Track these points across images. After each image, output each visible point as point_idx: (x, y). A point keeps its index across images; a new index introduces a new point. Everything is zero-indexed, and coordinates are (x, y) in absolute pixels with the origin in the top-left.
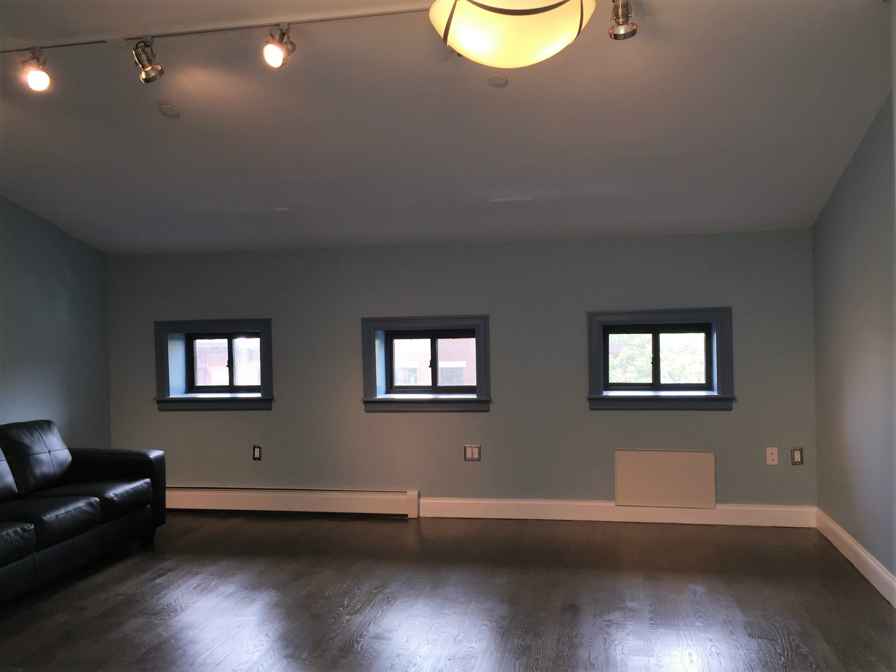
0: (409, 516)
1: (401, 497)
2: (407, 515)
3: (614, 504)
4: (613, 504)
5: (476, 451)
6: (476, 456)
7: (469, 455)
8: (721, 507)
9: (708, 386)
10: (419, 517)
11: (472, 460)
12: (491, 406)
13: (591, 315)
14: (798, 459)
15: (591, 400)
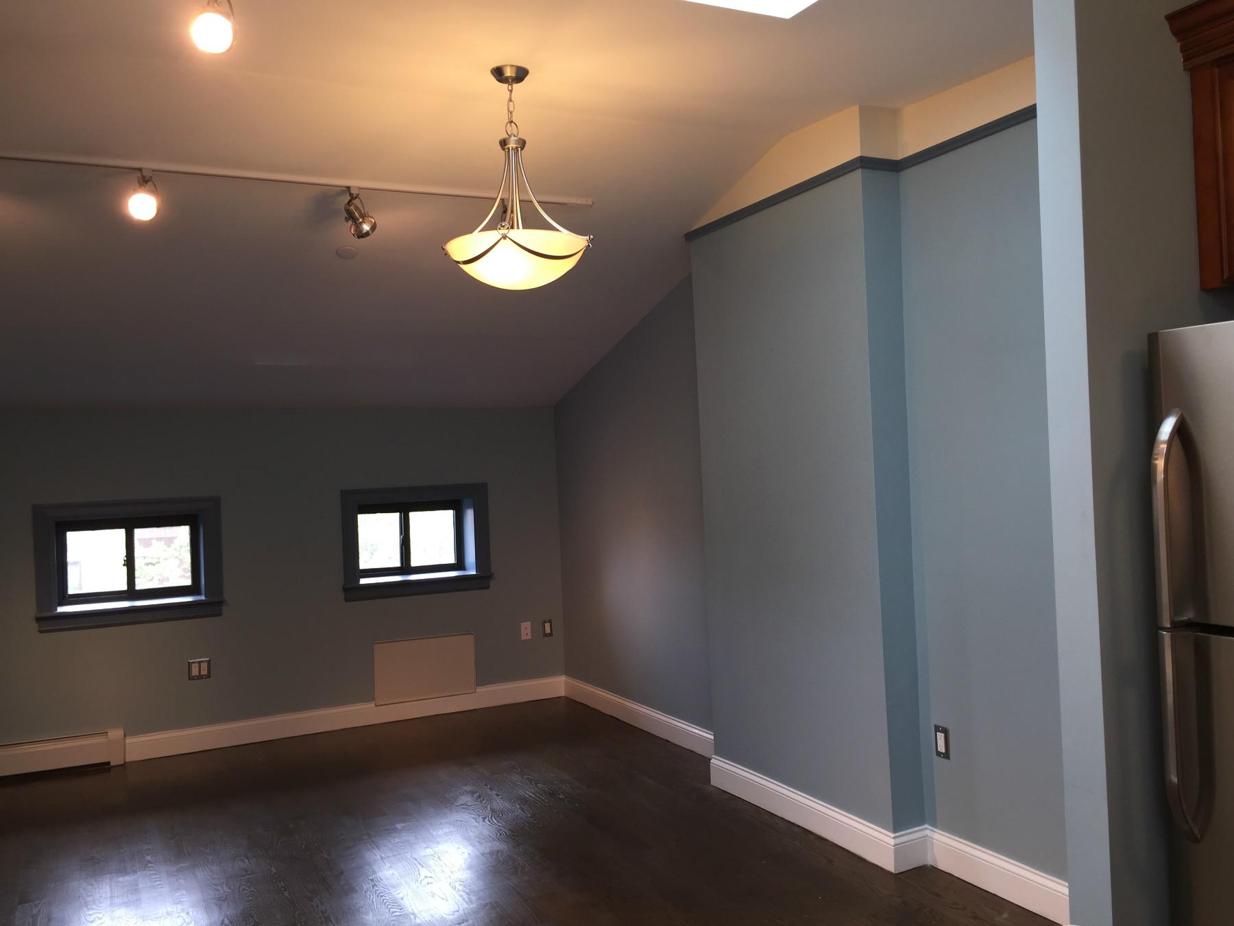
0: (112, 764)
1: (100, 740)
2: (108, 763)
3: (374, 705)
4: (372, 705)
5: (204, 666)
6: (204, 672)
7: (195, 672)
8: (480, 690)
10: (125, 762)
11: (200, 677)
12: (224, 608)
13: (346, 495)
14: (548, 630)
15: (346, 590)
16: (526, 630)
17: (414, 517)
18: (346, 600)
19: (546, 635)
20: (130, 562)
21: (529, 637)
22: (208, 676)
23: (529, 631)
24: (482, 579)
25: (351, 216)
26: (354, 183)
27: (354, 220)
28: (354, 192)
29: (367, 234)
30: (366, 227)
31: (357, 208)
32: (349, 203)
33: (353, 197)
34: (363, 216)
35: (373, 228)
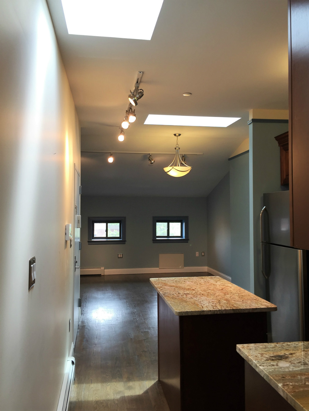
1: (99, 269)
2: (101, 275)
3: (159, 269)
5: (121, 255)
6: (121, 257)
7: (119, 256)
8: (185, 268)
9: (182, 236)
10: (104, 275)
11: (120, 258)
12: (126, 242)
13: (154, 218)
14: (203, 255)
15: (153, 240)
16: (197, 254)
17: (170, 224)
18: (153, 243)
19: (202, 256)
20: (107, 231)
21: (198, 256)
22: (122, 258)
23: (198, 254)
24: (186, 240)
25: (149, 160)
26: (151, 153)
27: (150, 160)
28: (150, 155)
29: (153, 163)
30: (153, 162)
31: (151, 158)
32: (149, 157)
33: (150, 156)
34: (152, 160)
35: (154, 162)
